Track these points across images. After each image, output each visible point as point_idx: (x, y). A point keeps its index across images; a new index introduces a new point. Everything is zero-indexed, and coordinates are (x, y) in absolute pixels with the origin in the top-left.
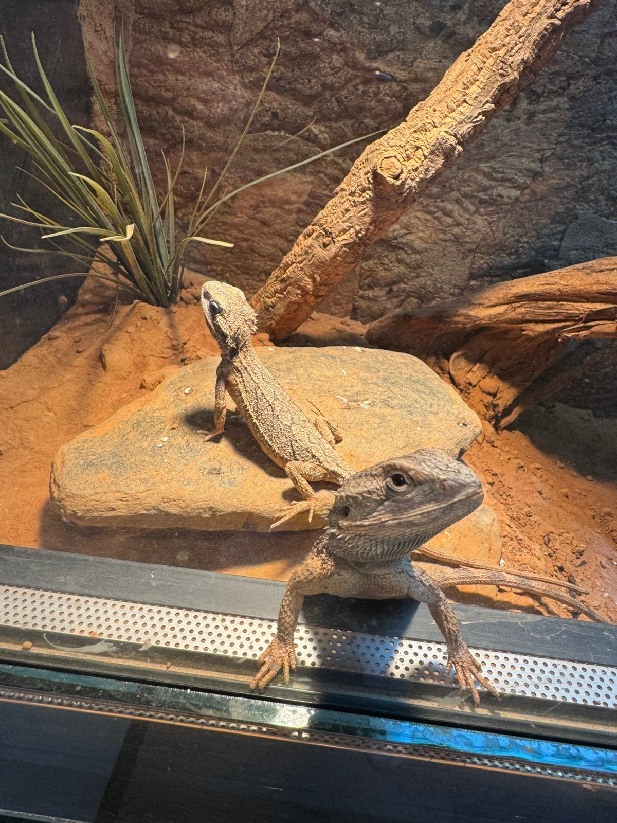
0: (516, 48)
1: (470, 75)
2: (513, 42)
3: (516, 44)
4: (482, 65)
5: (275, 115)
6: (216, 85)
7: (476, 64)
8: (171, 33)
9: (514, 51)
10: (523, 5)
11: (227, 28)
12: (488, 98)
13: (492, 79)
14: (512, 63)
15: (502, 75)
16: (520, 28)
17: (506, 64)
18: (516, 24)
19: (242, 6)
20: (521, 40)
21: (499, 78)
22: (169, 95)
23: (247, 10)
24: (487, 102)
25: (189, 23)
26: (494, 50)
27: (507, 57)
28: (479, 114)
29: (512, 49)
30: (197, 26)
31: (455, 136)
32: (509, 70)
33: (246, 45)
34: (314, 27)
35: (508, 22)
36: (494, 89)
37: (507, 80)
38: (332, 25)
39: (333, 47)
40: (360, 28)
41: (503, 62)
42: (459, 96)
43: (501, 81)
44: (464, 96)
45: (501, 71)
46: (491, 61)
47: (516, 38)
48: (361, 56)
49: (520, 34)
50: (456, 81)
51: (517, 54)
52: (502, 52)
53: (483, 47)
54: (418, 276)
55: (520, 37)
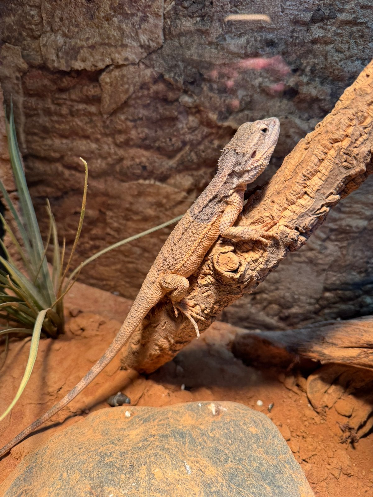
0: (361, 139)
1: (309, 167)
2: (358, 133)
3: (361, 135)
4: (323, 156)
5: (144, 168)
6: (94, 146)
7: (316, 155)
8: (53, 107)
9: (358, 143)
10: (367, 94)
11: (97, 100)
12: (332, 190)
13: (336, 172)
14: (358, 154)
15: (347, 168)
16: (365, 118)
17: (350, 156)
18: (360, 114)
19: (106, 83)
20: (366, 131)
21: (343, 170)
22: (57, 155)
23: (111, 85)
24: (331, 193)
25: (65, 99)
26: (336, 141)
27: (351, 149)
28: (323, 206)
29: (356, 140)
30: (72, 100)
31: (297, 229)
32: (354, 162)
33: (114, 113)
34: (171, 95)
35: (351, 112)
36: (339, 181)
37: (352, 172)
38: (186, 92)
39: (188, 111)
40: (211, 94)
41: (347, 154)
42: (299, 189)
43: (346, 173)
44: (305, 187)
45: (345, 164)
46: (332, 153)
47: (361, 129)
48: (213, 116)
49: (365, 124)
50: (295, 172)
51: (362, 146)
52: (345, 143)
53: (323, 136)
54: (277, 289)
55: (365, 128)
